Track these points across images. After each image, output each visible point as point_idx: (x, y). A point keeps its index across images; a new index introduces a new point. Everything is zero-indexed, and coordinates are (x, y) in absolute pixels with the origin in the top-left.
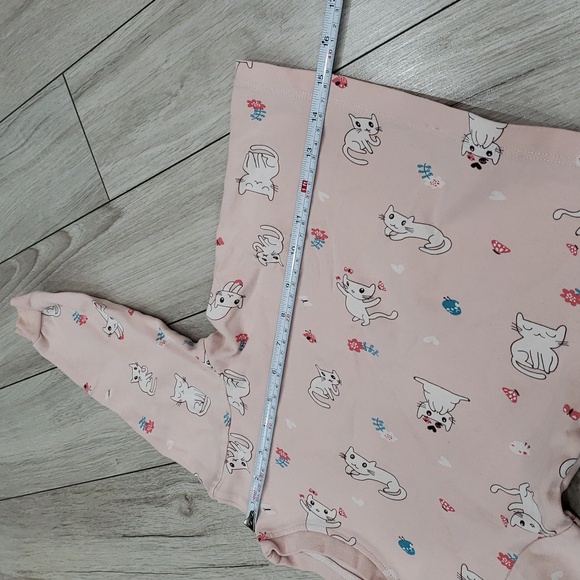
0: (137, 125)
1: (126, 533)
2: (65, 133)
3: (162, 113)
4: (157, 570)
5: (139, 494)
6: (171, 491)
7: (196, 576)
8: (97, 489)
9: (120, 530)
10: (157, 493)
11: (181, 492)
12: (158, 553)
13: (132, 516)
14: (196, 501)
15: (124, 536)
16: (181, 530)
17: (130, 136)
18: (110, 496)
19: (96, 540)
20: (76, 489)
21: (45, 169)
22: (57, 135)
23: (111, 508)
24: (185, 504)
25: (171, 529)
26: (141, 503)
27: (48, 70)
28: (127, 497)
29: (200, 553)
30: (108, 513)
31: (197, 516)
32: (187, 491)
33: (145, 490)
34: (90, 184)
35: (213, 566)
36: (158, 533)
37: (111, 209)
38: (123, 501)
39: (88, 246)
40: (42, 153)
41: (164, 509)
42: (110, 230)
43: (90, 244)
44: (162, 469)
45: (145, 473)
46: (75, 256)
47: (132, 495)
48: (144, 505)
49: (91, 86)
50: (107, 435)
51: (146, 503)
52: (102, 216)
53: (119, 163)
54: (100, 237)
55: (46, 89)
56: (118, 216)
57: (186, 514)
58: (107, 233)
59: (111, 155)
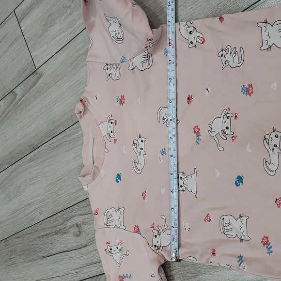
0: (50, 27)
1: (45, 255)
2: (14, 40)
3: (63, 17)
4: (61, 274)
5: (51, 230)
6: (69, 224)
7: (83, 272)
8: (29, 232)
9: (41, 255)
10: (61, 227)
11: (74, 223)
12: (62, 263)
13: (48, 244)
14: (83, 226)
15: (44, 257)
16: (74, 245)
17: (47, 33)
18: (36, 235)
19: (28, 264)
20: (18, 235)
21: (4, 61)
22: (10, 43)
23: (36, 242)
24: (76, 230)
25: (69, 247)
26: (52, 235)
27: (7, 11)
28: (45, 233)
29: (86, 257)
30: (35, 246)
31: (83, 234)
32: (78, 221)
33: (54, 227)
34: (26, 63)
35: (93, 263)
36: (62, 251)
37: (37, 74)
38: (43, 236)
39: (25, 96)
40: (3, 53)
41: (65, 235)
42: (36, 85)
43: (26, 95)
44: (64, 212)
45: (55, 217)
46: (19, 103)
47: (48, 231)
48: (55, 235)
49: (28, 14)
50: (34, 200)
51: (56, 234)
52: (33, 79)
53: (41, 49)
54: (31, 90)
55: (6, 21)
56: (40, 77)
57: (78, 236)
58: (35, 87)
59: (37, 46)
